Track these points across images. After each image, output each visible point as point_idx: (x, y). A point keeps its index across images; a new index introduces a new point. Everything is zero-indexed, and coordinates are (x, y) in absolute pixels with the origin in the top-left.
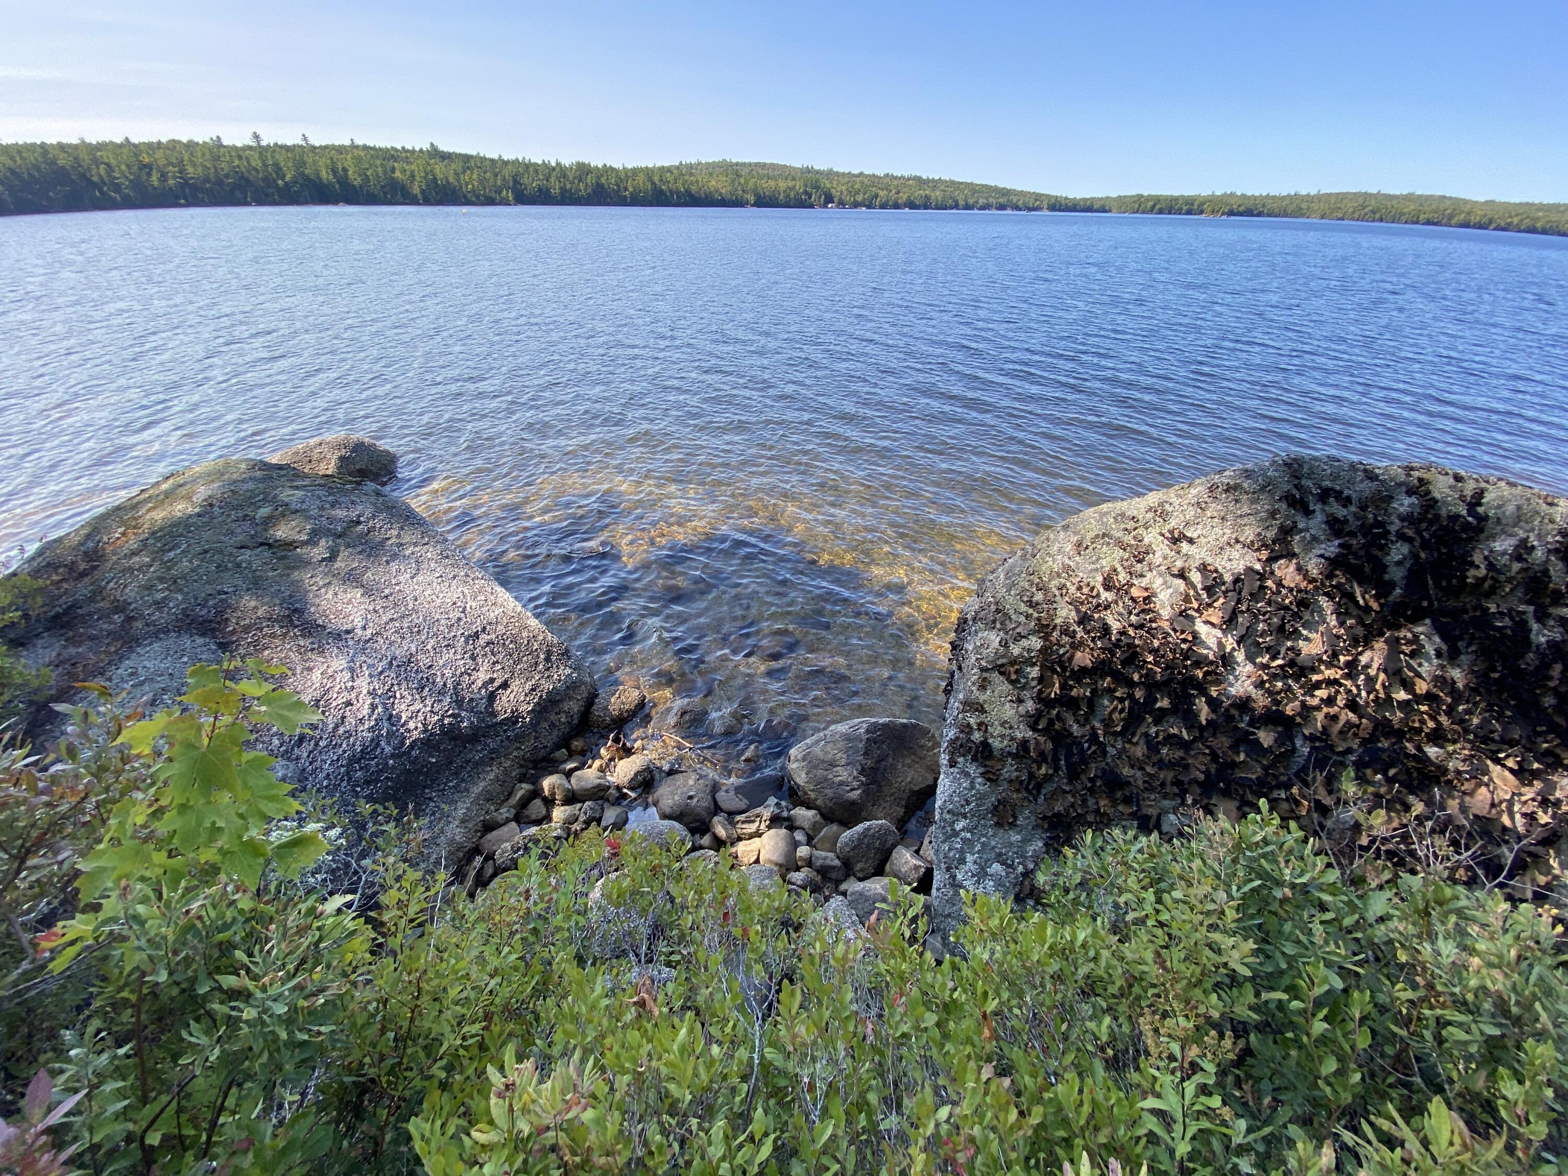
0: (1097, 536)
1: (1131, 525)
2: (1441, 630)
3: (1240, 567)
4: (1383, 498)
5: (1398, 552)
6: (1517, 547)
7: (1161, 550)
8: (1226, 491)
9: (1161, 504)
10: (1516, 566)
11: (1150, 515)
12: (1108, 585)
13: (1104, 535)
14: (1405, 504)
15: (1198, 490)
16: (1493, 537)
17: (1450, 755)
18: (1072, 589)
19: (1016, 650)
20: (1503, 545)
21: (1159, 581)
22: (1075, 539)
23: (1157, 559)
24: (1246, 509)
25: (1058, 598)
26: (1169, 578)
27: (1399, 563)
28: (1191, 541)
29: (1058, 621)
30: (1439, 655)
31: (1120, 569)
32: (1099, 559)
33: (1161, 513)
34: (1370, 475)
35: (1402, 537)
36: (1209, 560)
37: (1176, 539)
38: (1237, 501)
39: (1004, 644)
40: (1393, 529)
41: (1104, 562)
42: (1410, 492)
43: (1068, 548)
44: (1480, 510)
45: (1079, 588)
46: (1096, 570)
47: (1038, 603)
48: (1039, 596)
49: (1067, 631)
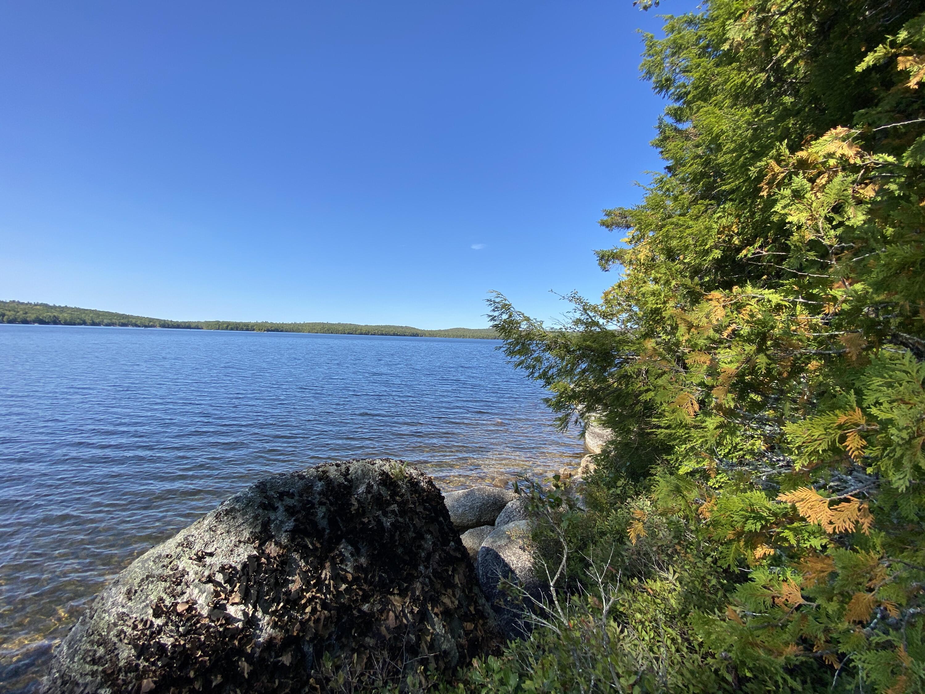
0: (142, 580)
1: (166, 561)
2: (350, 542)
3: (244, 557)
4: (308, 487)
5: (321, 511)
6: (367, 488)
7: (192, 569)
8: (226, 515)
9: (186, 539)
10: (369, 496)
11: (180, 548)
12: (158, 613)
13: (148, 577)
14: (319, 486)
15: (209, 520)
16: (357, 487)
17: (373, 604)
18: (129, 631)
20: (362, 489)
21: (196, 591)
22: (124, 589)
23: (191, 576)
24: (241, 521)
25: (118, 644)
26: (202, 586)
27: (323, 517)
28: (211, 555)
29: (122, 664)
30: (352, 555)
31: (165, 596)
32: (148, 596)
33: (188, 544)
34: (301, 477)
35: (321, 504)
36: (225, 561)
37: (200, 559)
38: (234, 518)
40: (316, 501)
41: (152, 597)
42: (320, 480)
43: (121, 598)
44: (349, 477)
45: (135, 627)
46: (147, 606)
47: (100, 658)
48: (101, 651)
49: (131, 668)
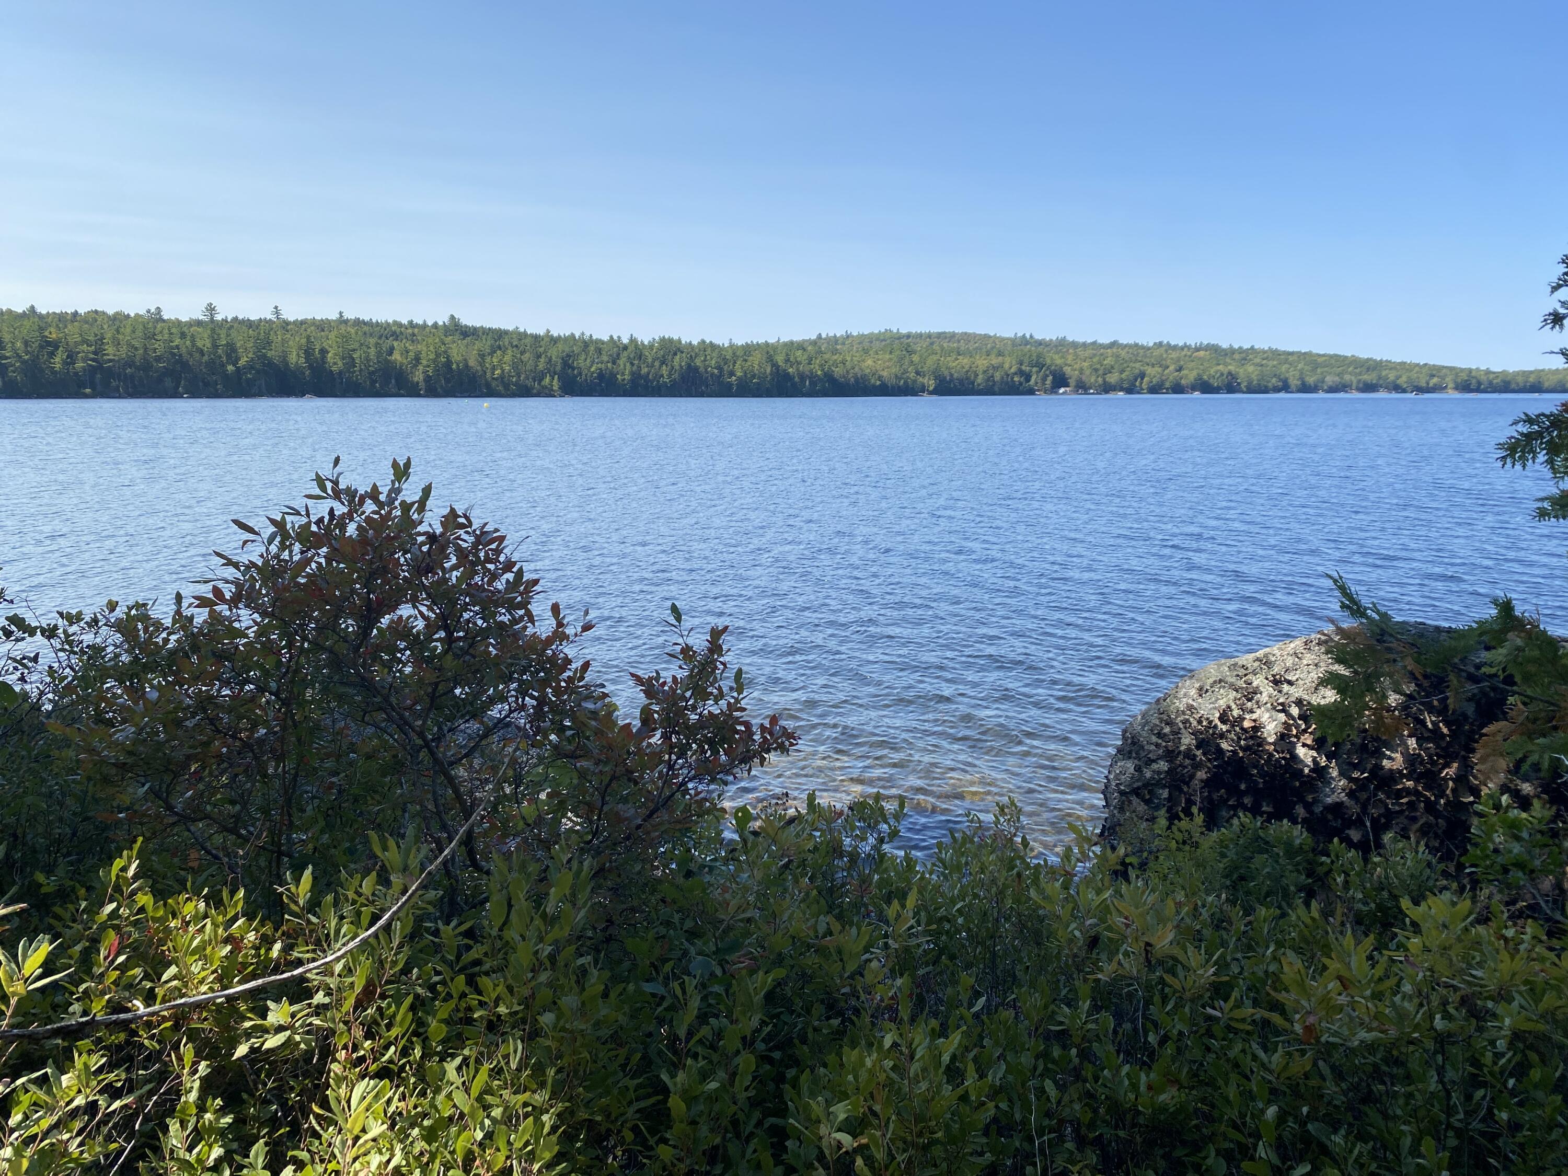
0: (1215, 682)
1: (1242, 672)
7: (1267, 692)
8: (1318, 644)
9: (1266, 656)
11: (1257, 664)
12: (1223, 718)
13: (1220, 681)
15: (1297, 644)
18: (1194, 723)
19: (1148, 775)
21: (1267, 715)
22: (1197, 685)
23: (1264, 698)
25: (1183, 731)
26: (1274, 713)
28: (1290, 683)
29: (1182, 748)
31: (1234, 706)
32: (1217, 699)
33: (1267, 662)
36: (1306, 697)
37: (1276, 682)
39: (1138, 769)
41: (1221, 702)
43: (1193, 692)
45: (1200, 722)
46: (1215, 708)
47: (1165, 735)
48: (1167, 730)
49: (1188, 754)
